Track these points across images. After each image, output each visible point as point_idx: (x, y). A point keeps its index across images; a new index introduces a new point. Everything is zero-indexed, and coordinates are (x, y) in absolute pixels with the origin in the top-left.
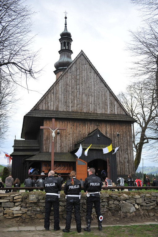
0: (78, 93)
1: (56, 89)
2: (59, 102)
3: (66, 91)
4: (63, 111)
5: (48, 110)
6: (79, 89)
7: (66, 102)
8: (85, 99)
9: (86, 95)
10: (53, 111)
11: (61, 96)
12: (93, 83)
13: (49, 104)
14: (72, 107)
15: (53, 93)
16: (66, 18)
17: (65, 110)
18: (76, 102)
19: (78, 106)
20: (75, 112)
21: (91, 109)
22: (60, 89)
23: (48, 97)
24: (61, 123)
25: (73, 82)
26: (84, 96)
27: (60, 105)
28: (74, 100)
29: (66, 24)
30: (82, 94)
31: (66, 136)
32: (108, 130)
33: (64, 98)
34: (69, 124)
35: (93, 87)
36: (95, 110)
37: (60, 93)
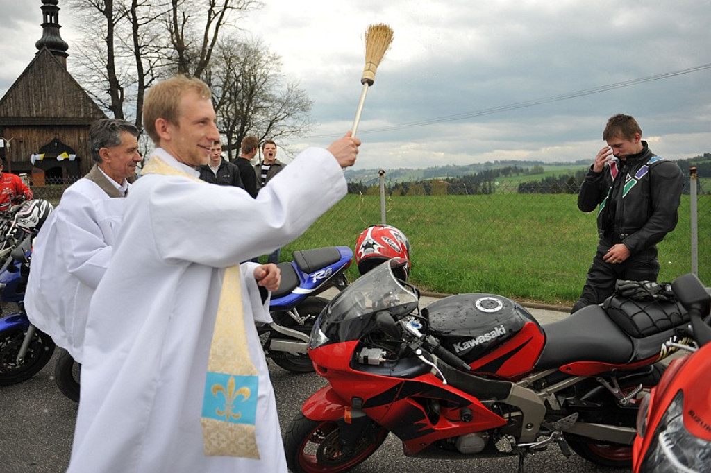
0: (43, 96)
1: (15, 92)
2: (20, 107)
3: (28, 94)
4: (26, 117)
5: (8, 117)
6: (44, 91)
7: (29, 107)
8: (52, 102)
9: (53, 98)
10: (13, 117)
11: (22, 100)
12: (61, 84)
13: (8, 110)
14: (36, 111)
15: (12, 97)
17: (28, 116)
18: (40, 105)
19: (44, 111)
20: (41, 118)
21: (61, 112)
22: (20, 93)
23: (6, 102)
24: (24, 130)
25: (36, 83)
26: (50, 98)
27: (21, 111)
28: (39, 104)
30: (48, 97)
31: (31, 144)
32: (82, 134)
33: (26, 102)
34: (34, 132)
35: (61, 88)
36: (65, 113)
37: (21, 97)
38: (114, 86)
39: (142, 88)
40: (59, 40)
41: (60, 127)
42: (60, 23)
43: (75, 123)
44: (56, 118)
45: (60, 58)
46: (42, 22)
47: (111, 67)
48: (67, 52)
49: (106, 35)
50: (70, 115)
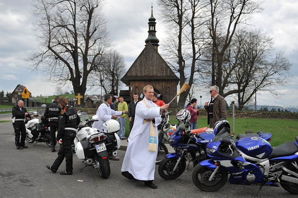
0: (147, 66)
1: (136, 64)
2: (137, 71)
3: (141, 65)
4: (140, 76)
5: (132, 76)
6: (148, 63)
7: (141, 71)
8: (151, 69)
9: (152, 66)
10: (134, 76)
11: (138, 68)
12: (156, 59)
13: (133, 73)
14: (144, 73)
15: (134, 67)
16: (152, 7)
17: (141, 75)
18: (146, 70)
19: (147, 73)
20: (146, 76)
21: (155, 73)
22: (138, 64)
23: (132, 69)
24: (138, 82)
25: (145, 59)
26: (151, 67)
27: (138, 73)
28: (145, 69)
29: (152, 12)
30: (150, 66)
31: (141, 89)
32: (164, 84)
33: (140, 69)
34: (142, 83)
35: (156, 62)
36: (157, 74)
37: (138, 66)
38: (181, 60)
39: (194, 60)
40: (155, 38)
41: (154, 80)
42: (156, 30)
43: (161, 78)
44: (153, 76)
45: (155, 47)
46: (148, 30)
47: (179, 50)
48: (158, 44)
49: (178, 34)
50: (159, 75)
